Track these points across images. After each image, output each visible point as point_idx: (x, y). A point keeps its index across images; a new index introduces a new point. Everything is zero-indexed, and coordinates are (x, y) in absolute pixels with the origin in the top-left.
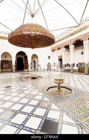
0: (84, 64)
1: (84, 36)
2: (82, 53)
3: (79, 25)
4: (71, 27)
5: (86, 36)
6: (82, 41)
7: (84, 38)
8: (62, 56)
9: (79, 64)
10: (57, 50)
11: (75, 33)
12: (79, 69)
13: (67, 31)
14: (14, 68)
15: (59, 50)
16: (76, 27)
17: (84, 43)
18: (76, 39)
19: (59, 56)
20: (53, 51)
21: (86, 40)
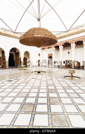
0: (71, 61)
1: (72, 40)
2: (69, 53)
3: (68, 31)
4: (61, 32)
5: (73, 40)
6: (70, 44)
7: (72, 42)
8: (52, 54)
9: (66, 62)
10: (47, 49)
11: (65, 37)
12: (66, 65)
13: (57, 34)
14: (7, 64)
15: (49, 49)
16: (65, 32)
17: (72, 45)
18: (65, 42)
19: (48, 54)
20: (43, 49)
21: (73, 43)
